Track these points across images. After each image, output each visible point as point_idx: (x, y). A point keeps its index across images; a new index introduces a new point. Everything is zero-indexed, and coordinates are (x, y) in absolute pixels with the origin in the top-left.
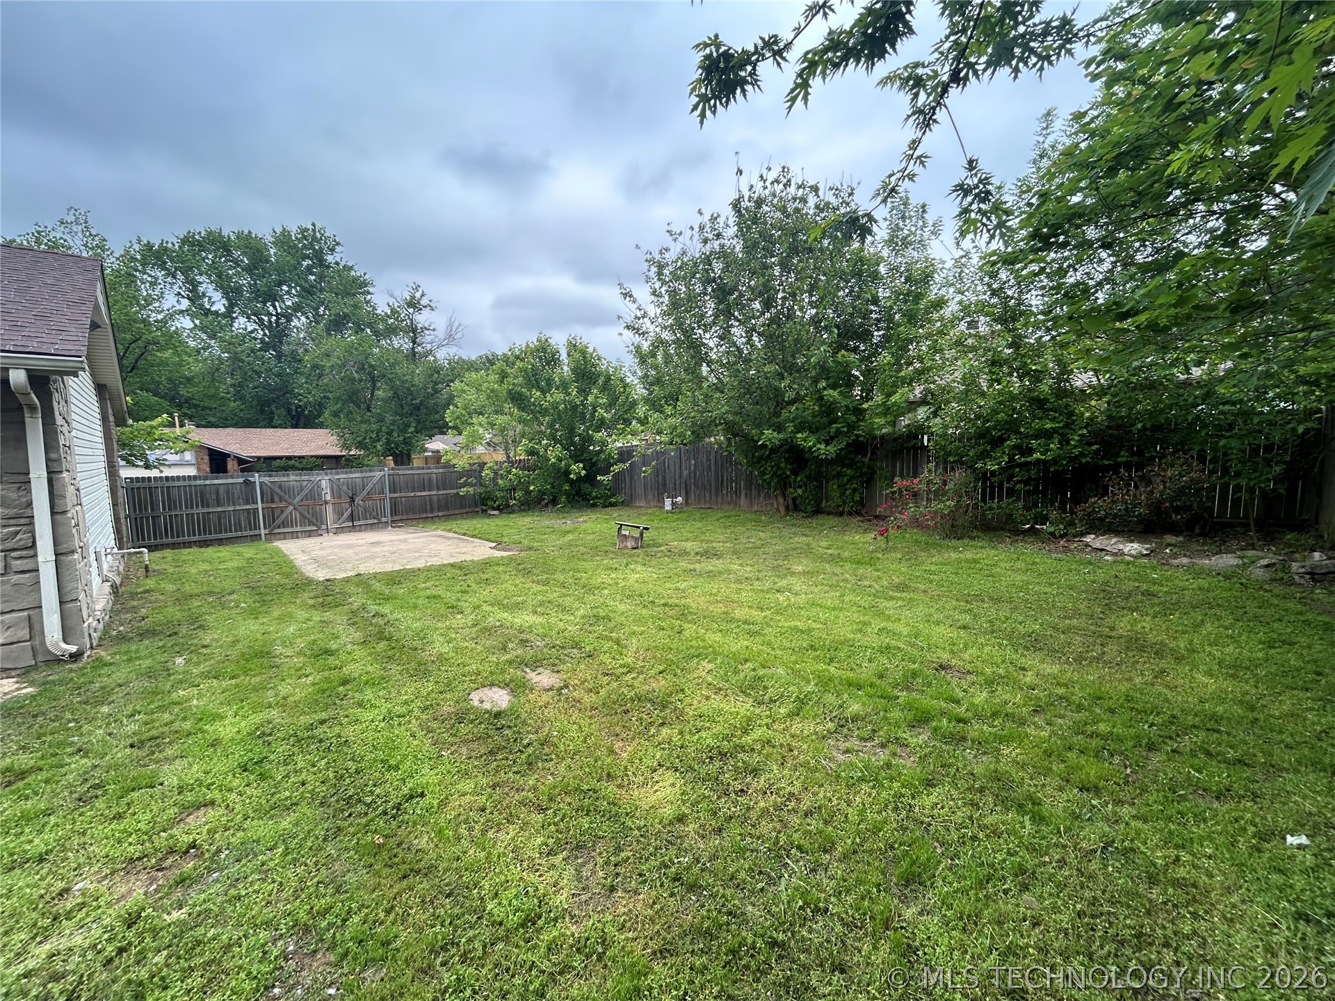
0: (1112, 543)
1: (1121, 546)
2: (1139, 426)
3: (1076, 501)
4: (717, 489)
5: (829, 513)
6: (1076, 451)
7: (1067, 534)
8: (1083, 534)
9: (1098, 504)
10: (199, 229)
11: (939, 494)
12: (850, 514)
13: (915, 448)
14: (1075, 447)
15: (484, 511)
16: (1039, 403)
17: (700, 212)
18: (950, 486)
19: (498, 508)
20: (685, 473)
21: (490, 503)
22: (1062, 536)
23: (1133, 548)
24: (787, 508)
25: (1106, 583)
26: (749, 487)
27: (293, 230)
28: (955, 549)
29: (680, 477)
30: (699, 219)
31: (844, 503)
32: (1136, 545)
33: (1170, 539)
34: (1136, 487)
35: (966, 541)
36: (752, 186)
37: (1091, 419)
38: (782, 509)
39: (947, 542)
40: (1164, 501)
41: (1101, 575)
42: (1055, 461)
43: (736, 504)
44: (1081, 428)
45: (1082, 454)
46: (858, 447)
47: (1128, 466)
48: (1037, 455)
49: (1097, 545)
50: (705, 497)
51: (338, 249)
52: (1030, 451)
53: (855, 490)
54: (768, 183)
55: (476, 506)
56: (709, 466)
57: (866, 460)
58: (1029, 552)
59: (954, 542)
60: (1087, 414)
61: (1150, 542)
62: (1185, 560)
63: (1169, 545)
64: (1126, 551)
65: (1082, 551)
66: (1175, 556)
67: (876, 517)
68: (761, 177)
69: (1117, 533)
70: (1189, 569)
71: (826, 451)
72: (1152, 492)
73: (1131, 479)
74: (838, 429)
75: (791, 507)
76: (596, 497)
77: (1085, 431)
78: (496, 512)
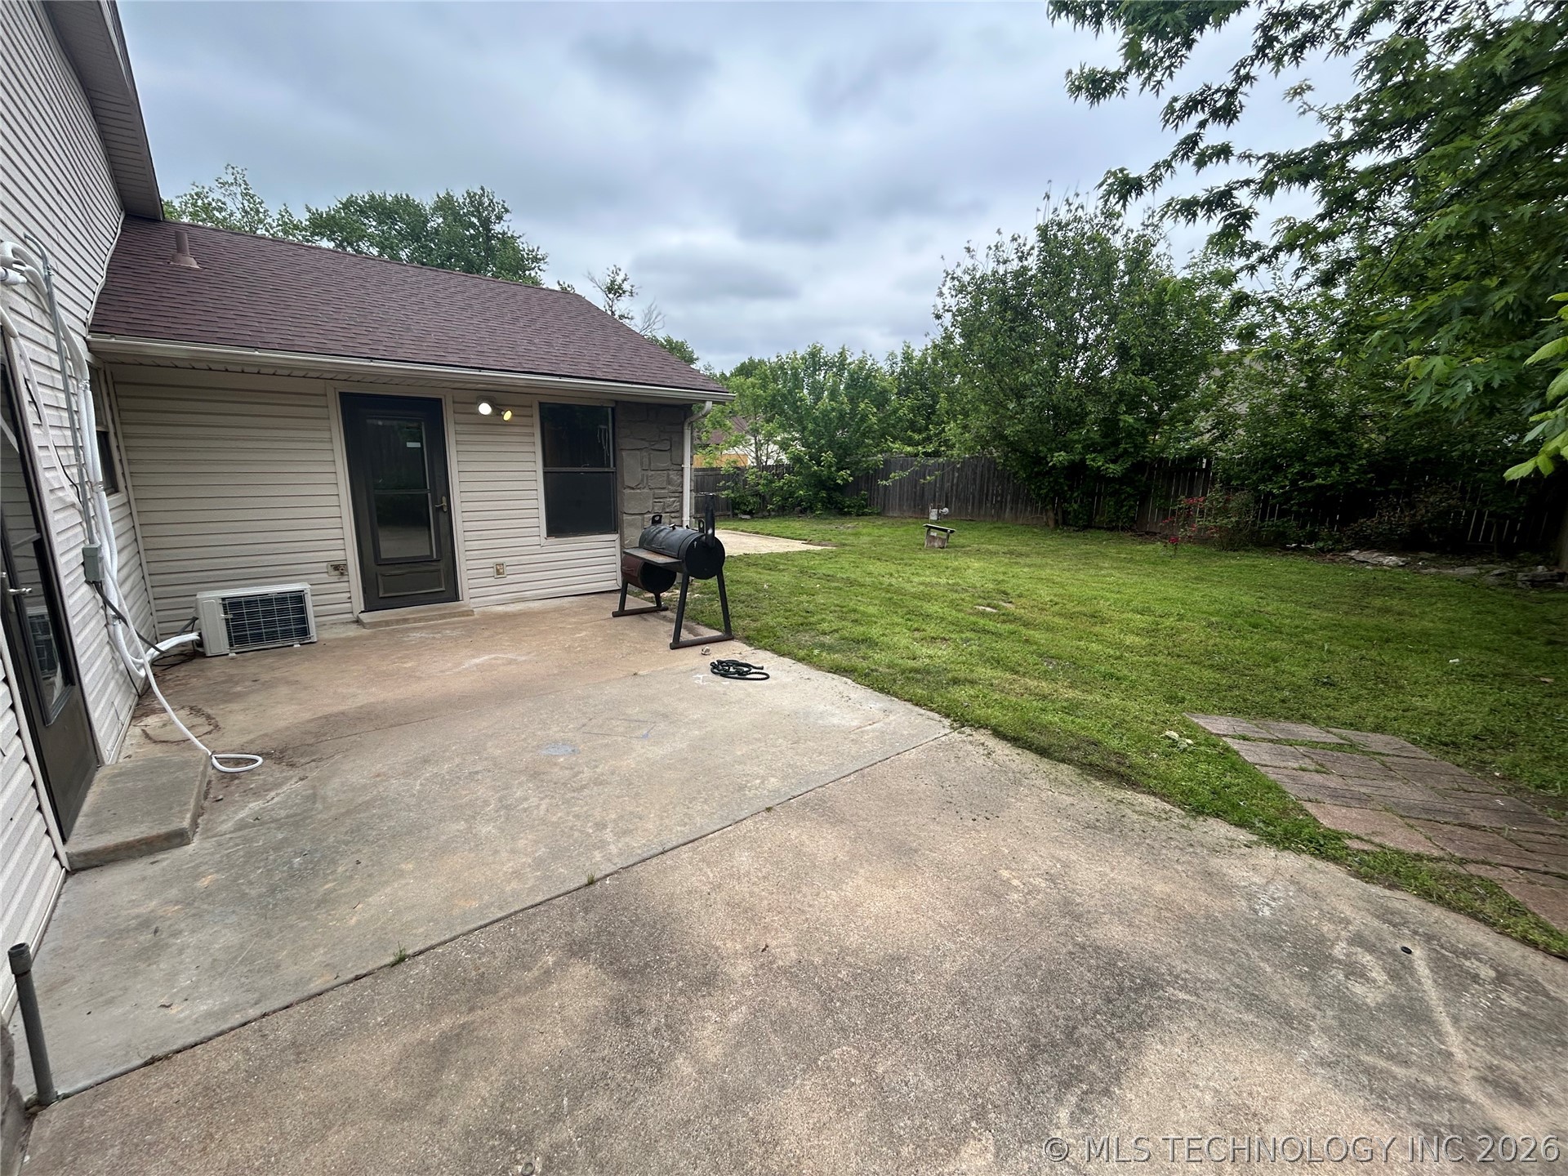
0: (1374, 557)
1: (1381, 559)
2: (1412, 459)
3: (1344, 523)
4: (980, 502)
5: (1099, 528)
6: (1353, 479)
7: (1334, 550)
8: (1348, 550)
9: (1367, 525)
10: (362, 193)
11: (1224, 511)
12: (1123, 529)
13: (1193, 470)
14: (1353, 474)
15: (735, 515)
16: (1325, 436)
17: (999, 232)
18: (1232, 505)
19: (750, 513)
20: (947, 485)
21: (743, 507)
22: (1329, 551)
23: (1391, 560)
24: (1056, 522)
25: (1366, 582)
26: (1015, 501)
27: (459, 195)
28: (1234, 558)
29: (942, 488)
30: (997, 238)
31: (1118, 518)
32: (1394, 558)
33: (1426, 555)
34: (1402, 511)
35: (1242, 553)
36: (1056, 209)
37: (1369, 450)
38: (1051, 523)
39: (1224, 553)
40: (1424, 522)
41: (1362, 577)
42: (1332, 486)
43: (999, 516)
44: (1361, 459)
45: (1358, 481)
46: (1139, 467)
47: (1397, 493)
48: (1320, 481)
49: (1361, 558)
50: (967, 509)
51: (506, 217)
52: (1314, 477)
53: (1131, 507)
54: (1073, 208)
55: (728, 510)
56: (974, 479)
57: (1144, 479)
58: (1301, 562)
59: (1231, 553)
60: (1366, 446)
61: (1407, 556)
62: (1433, 570)
63: (1421, 559)
64: (1385, 562)
65: (1346, 562)
66: (1425, 567)
67: (1147, 533)
68: (1067, 200)
69: (1379, 550)
70: (1434, 576)
71: (1114, 469)
72: (1414, 515)
73: (1398, 504)
74: (1125, 449)
75: (1060, 521)
76: (849, 507)
77: (1364, 462)
78: (748, 517)
